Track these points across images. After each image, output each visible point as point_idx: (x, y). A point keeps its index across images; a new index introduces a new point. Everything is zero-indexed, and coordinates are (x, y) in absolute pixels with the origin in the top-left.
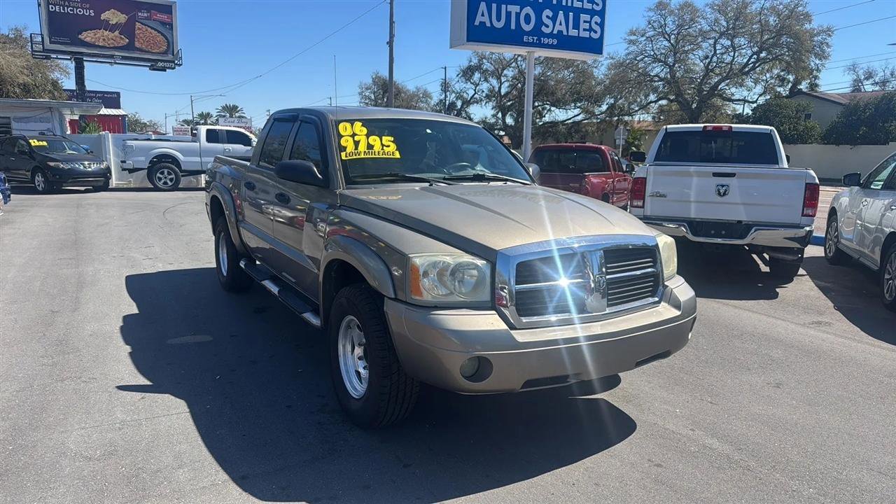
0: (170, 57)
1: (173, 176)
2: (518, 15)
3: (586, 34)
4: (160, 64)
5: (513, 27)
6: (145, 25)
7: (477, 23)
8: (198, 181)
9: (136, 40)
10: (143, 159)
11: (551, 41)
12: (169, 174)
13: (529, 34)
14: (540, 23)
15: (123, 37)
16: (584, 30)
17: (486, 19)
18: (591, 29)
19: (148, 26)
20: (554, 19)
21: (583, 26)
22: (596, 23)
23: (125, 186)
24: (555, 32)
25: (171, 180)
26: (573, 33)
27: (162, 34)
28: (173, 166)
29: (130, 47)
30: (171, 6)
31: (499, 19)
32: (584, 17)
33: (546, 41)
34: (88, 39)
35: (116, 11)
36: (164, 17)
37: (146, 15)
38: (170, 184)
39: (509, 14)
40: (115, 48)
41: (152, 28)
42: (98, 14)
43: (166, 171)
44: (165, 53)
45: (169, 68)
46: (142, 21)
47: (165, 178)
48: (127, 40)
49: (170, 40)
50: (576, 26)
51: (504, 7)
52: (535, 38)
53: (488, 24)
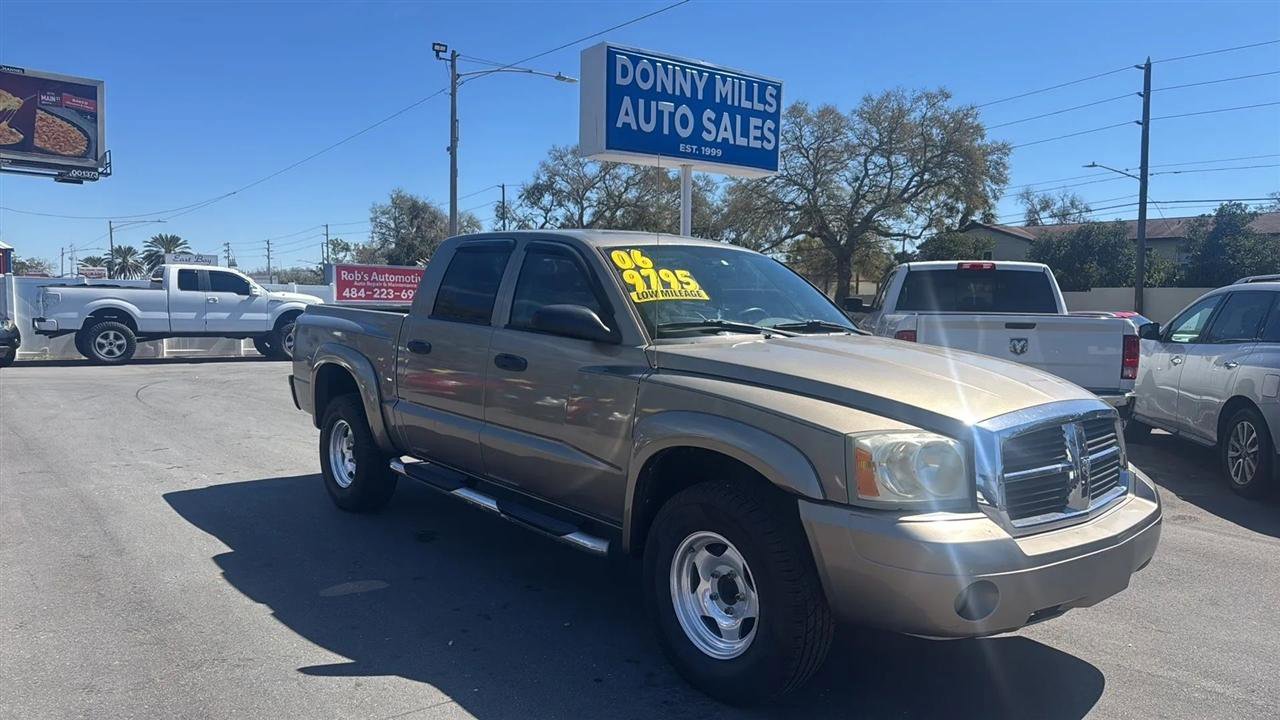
0: (91, 163)
1: (123, 341)
2: (672, 115)
3: (757, 144)
4: (75, 173)
5: (666, 131)
6: (53, 114)
7: (619, 125)
8: (157, 350)
9: (36, 135)
10: (74, 315)
11: (714, 152)
12: (117, 338)
13: (687, 141)
14: (699, 128)
15: (14, 130)
16: (756, 138)
17: (631, 120)
18: (763, 138)
19: (57, 116)
20: (717, 122)
21: (754, 133)
22: (769, 129)
23: (36, 358)
24: (719, 140)
25: (120, 347)
26: (741, 141)
27: (80, 129)
28: (124, 326)
29: (25, 146)
30: (96, 88)
31: (648, 120)
32: (754, 122)
33: (707, 151)
36: (83, 103)
37: (53, 99)
38: (118, 353)
39: (660, 114)
41: (63, 119)
43: (112, 334)
44: (84, 156)
45: (87, 179)
46: (47, 108)
47: (111, 344)
48: (22, 136)
49: (92, 138)
50: (745, 133)
51: (653, 103)
52: (695, 147)
53: (634, 127)
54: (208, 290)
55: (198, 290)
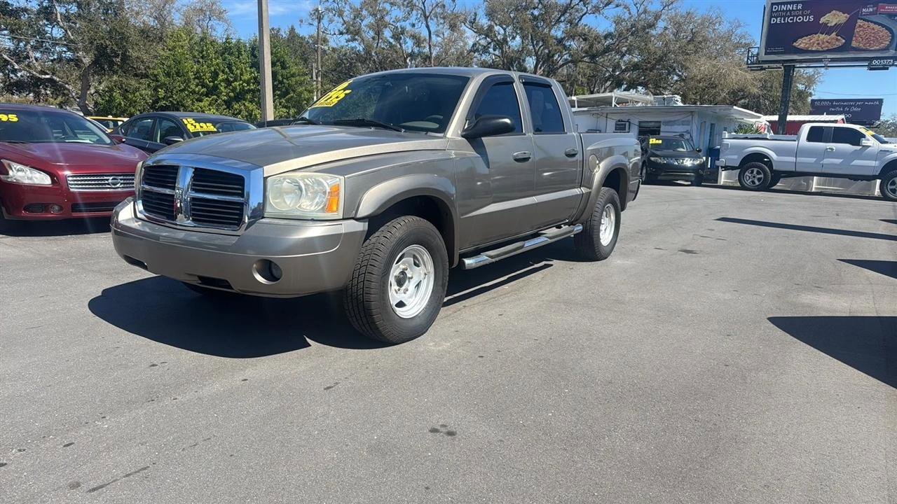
1: (762, 176)
4: (875, 62)
6: (868, 21)
8: (809, 185)
9: (854, 38)
10: (736, 157)
12: (758, 173)
15: (839, 38)
19: (872, 22)
25: (759, 179)
27: (889, 28)
29: (845, 48)
34: (802, 46)
35: (838, 12)
37: (871, 10)
38: (757, 183)
40: (829, 51)
41: (875, 23)
42: (817, 19)
43: (755, 170)
44: (887, 49)
45: (893, 65)
46: (865, 17)
47: (754, 177)
48: (844, 41)
54: (829, 142)
55: (821, 142)
